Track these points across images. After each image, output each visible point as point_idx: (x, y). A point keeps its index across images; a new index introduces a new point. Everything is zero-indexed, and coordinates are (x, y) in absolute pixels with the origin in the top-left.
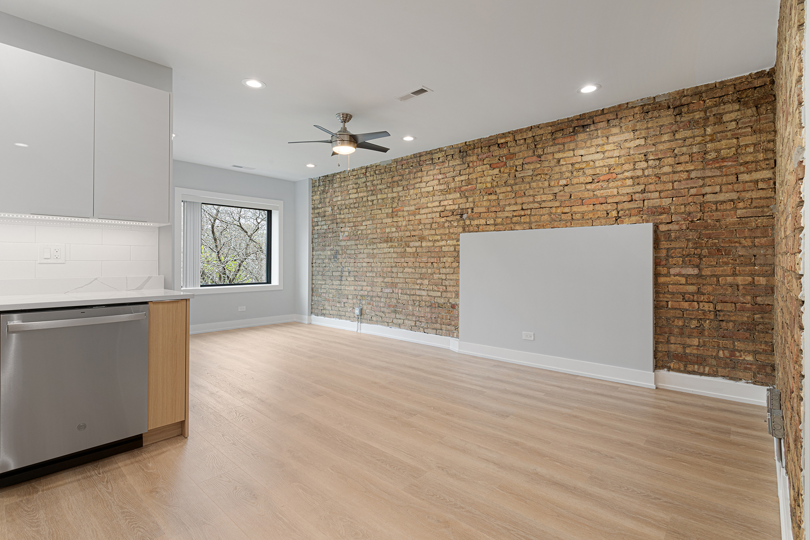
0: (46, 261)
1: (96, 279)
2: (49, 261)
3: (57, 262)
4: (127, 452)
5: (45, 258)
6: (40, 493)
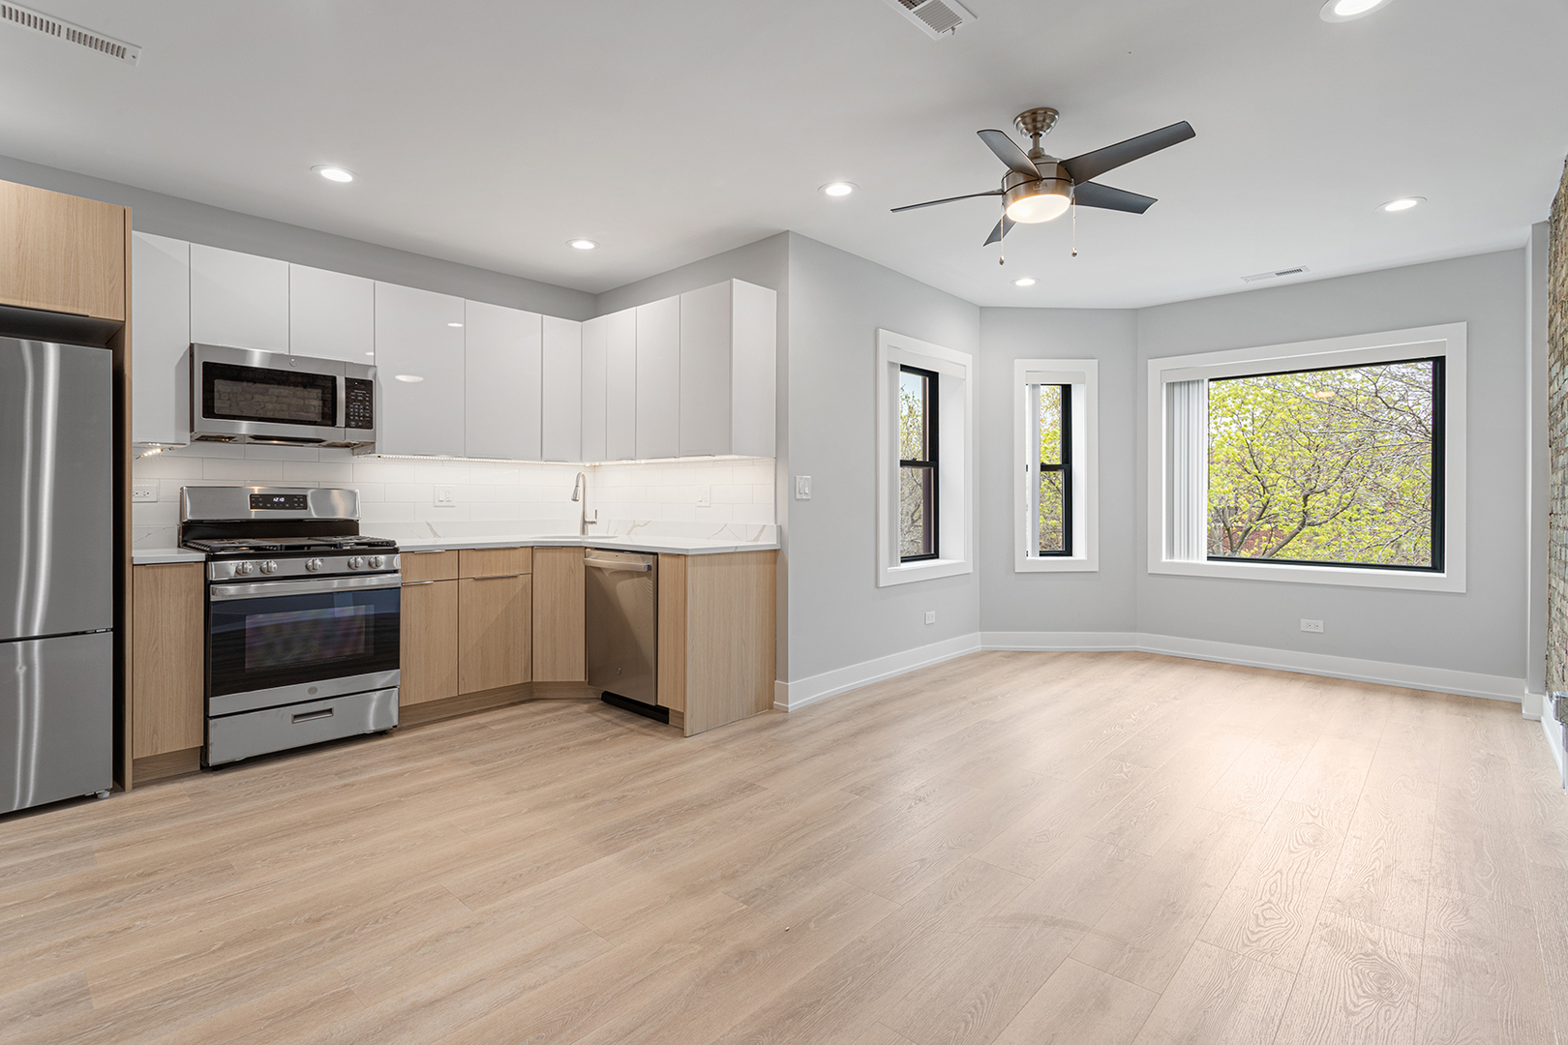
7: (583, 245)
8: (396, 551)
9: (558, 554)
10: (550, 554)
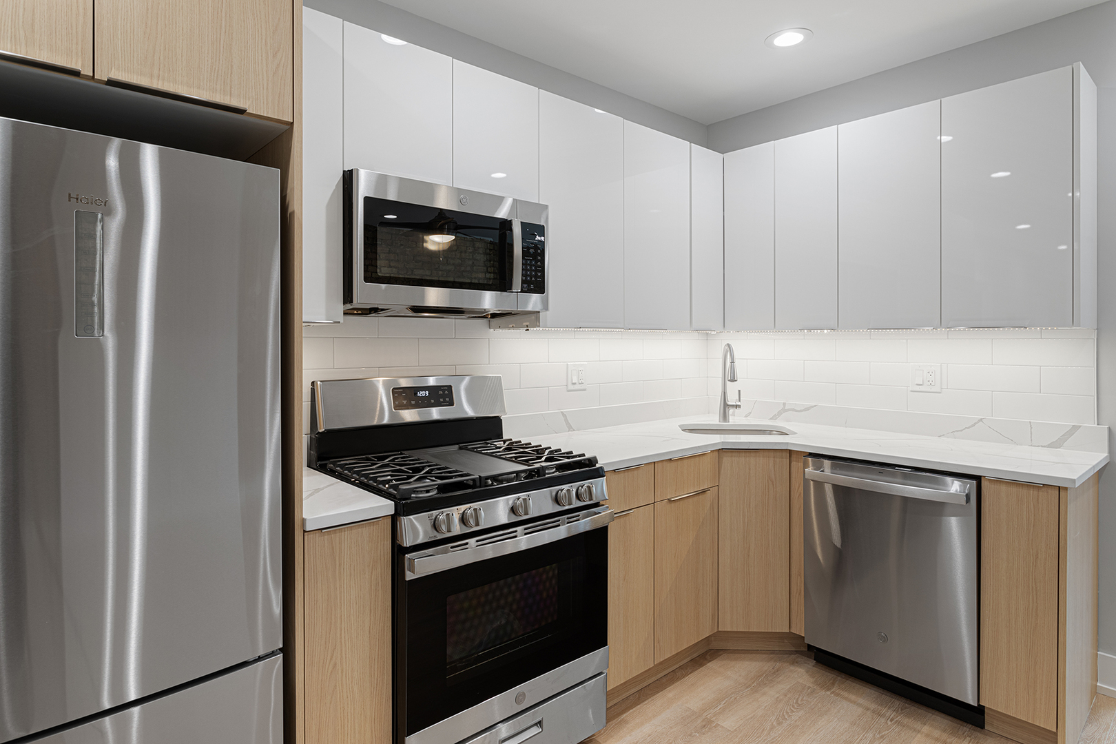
0: (918, 388)
1: (981, 420)
2: (921, 388)
3: (931, 390)
4: (956, 720)
5: (917, 384)
6: (828, 693)
7: (789, 39)
8: (599, 473)
9: (752, 460)
10: (742, 459)
